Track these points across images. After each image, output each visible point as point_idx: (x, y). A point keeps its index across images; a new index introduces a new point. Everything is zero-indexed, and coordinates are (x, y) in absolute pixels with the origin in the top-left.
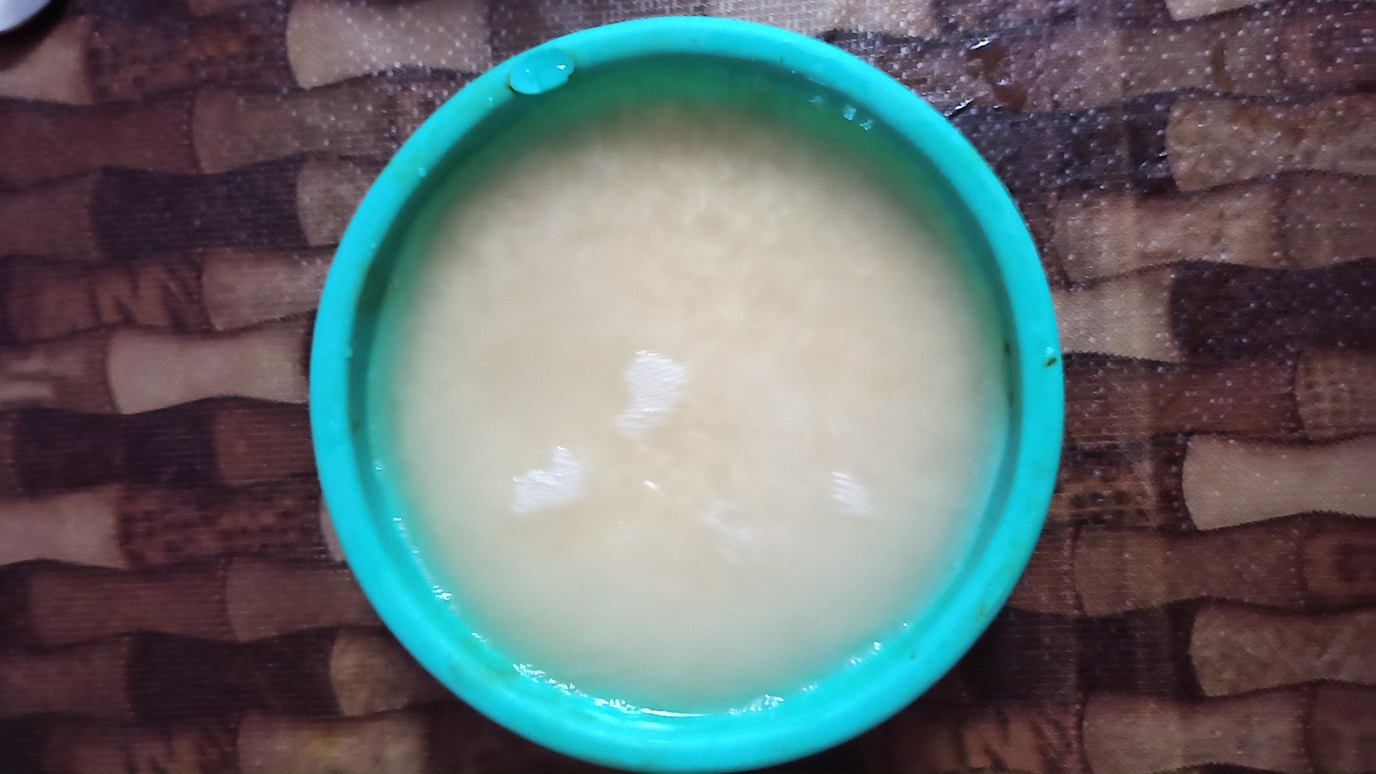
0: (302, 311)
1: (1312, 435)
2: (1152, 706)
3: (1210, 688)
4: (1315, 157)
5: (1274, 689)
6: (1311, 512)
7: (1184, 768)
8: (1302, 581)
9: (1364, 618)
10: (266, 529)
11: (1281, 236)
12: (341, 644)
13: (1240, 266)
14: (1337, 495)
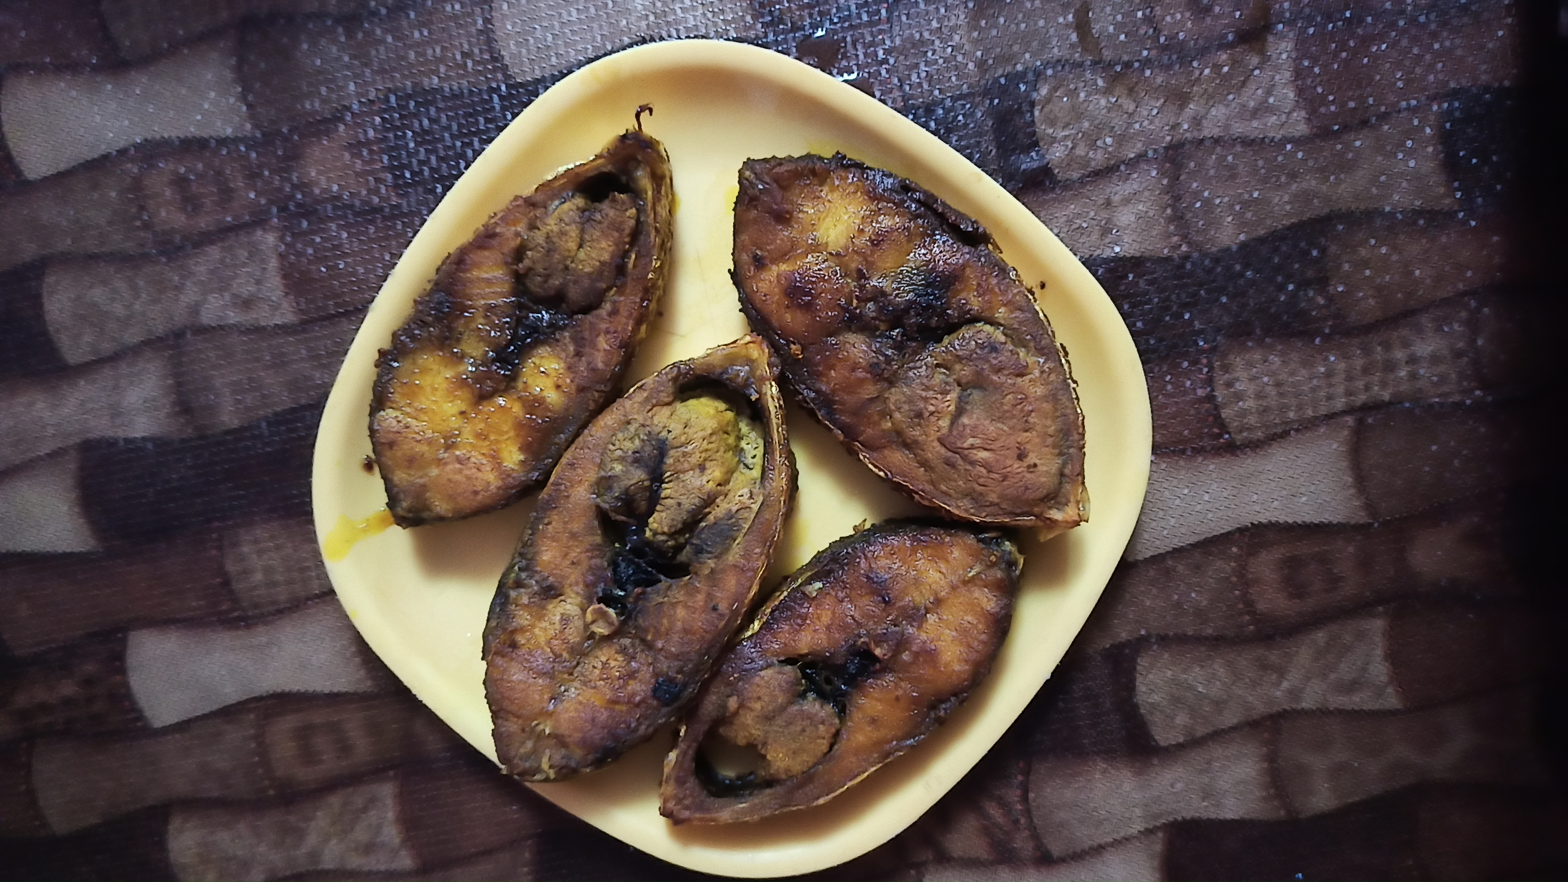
0: (71, 443)
1: (1239, 438)
2: (1102, 765)
3: (1163, 736)
4: (1205, 123)
5: (1234, 729)
6: (1250, 525)
7: (1146, 829)
8: (1250, 605)
9: (1320, 636)
10: (68, 702)
11: (1178, 218)
12: (175, 823)
13: (1136, 258)
14: (1276, 502)
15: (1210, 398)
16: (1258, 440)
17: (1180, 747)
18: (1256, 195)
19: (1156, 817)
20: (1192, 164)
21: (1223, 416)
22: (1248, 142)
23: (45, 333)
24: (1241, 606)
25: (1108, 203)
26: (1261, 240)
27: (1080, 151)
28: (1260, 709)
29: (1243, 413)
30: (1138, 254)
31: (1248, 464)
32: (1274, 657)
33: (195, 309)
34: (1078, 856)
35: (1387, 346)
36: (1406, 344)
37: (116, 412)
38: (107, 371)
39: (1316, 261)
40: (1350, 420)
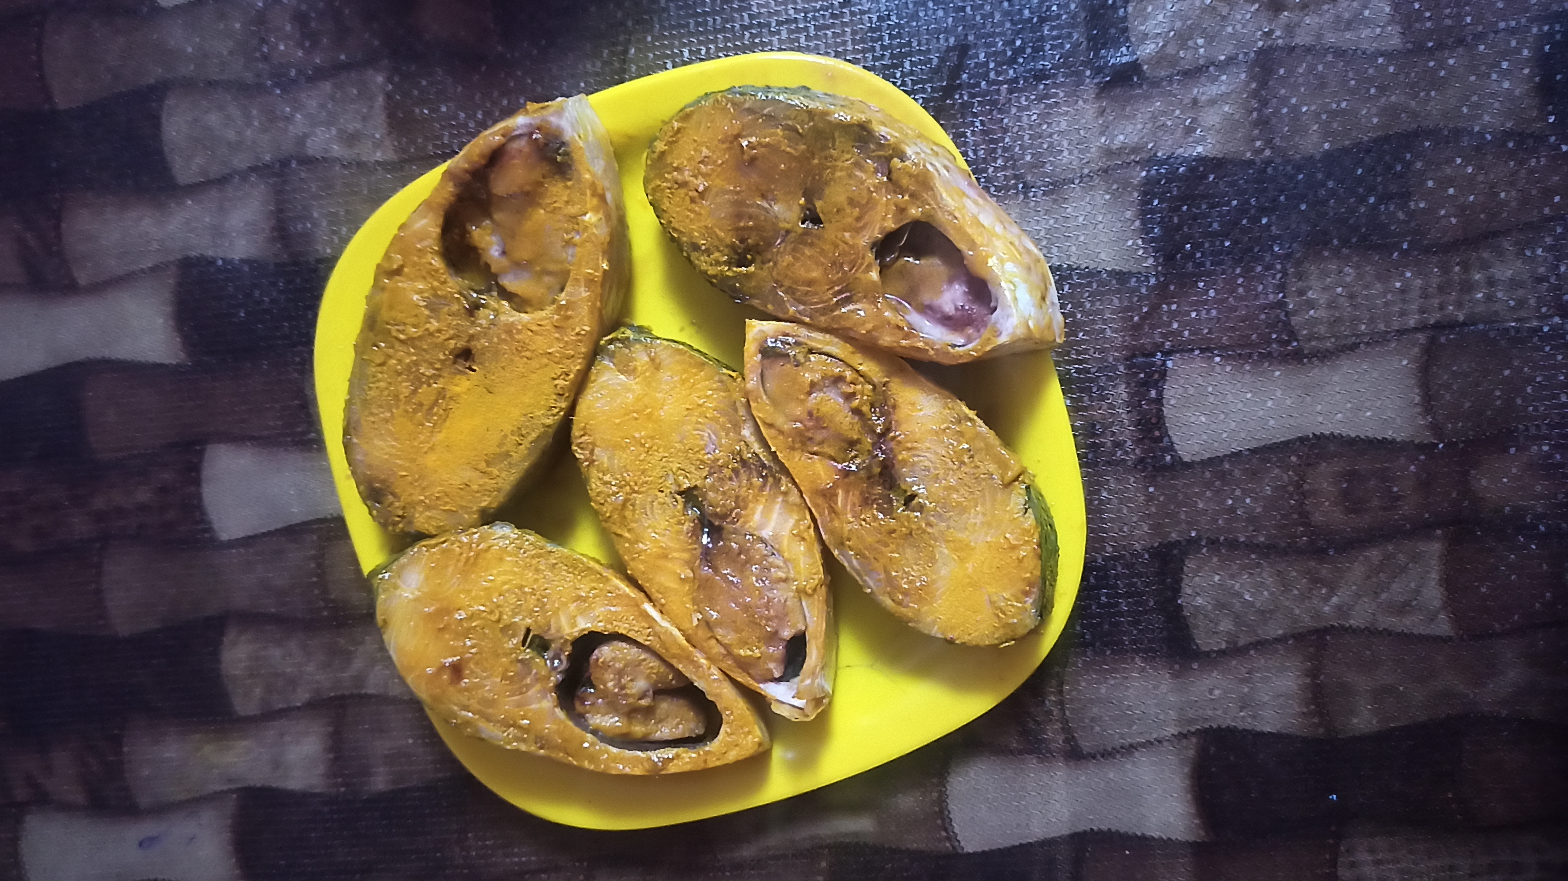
0: (172, 259)
1: (1307, 347)
2: (1141, 664)
3: (1205, 641)
4: (1298, 31)
5: (1278, 640)
6: (1311, 436)
7: (1180, 733)
8: (1304, 515)
9: (1374, 554)
10: (142, 508)
11: (1263, 123)
12: (231, 635)
13: (1218, 159)
14: (1339, 415)
15: (1281, 305)
16: (1327, 350)
17: (1222, 653)
18: (1344, 105)
19: (1191, 722)
20: (1282, 71)
21: (1293, 323)
22: (1340, 53)
23: (160, 152)
24: (1295, 516)
25: (1195, 102)
26: (1345, 151)
27: (1170, 50)
28: (1307, 622)
29: (1314, 321)
30: (1220, 156)
31: (1317, 373)
32: (1325, 570)
33: (301, 140)
34: (1108, 754)
35: (1466, 267)
36: (1485, 266)
37: (218, 232)
38: (214, 193)
39: (1401, 175)
40: (1421, 337)
